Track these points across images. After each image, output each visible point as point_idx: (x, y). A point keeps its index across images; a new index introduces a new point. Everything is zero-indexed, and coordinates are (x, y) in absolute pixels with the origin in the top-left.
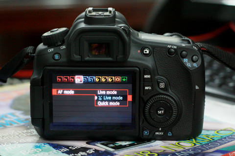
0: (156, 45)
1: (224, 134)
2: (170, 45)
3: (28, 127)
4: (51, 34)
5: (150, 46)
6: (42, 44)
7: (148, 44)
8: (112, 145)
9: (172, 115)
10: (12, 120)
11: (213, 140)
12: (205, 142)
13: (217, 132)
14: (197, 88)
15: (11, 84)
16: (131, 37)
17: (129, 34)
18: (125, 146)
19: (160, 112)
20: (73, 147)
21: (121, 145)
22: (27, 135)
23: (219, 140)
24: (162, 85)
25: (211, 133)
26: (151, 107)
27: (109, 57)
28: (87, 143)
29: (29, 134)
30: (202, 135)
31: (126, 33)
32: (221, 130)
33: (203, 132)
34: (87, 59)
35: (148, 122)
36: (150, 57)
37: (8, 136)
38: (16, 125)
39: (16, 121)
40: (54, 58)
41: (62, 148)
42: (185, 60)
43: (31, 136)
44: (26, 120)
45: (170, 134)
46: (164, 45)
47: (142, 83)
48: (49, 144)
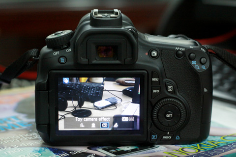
0: (164, 47)
1: (230, 140)
2: (178, 47)
3: (31, 131)
4: (56, 36)
5: (158, 48)
6: (46, 46)
7: (156, 46)
8: (113, 151)
9: (180, 119)
10: (15, 123)
11: (218, 146)
12: (210, 148)
13: (223, 138)
14: (205, 90)
15: (20, 86)
16: (139, 39)
17: (136, 36)
18: (127, 152)
19: (168, 116)
20: (73, 152)
21: (123, 151)
22: (29, 139)
23: (224, 146)
24: (170, 88)
25: (217, 139)
26: (159, 110)
27: (117, 60)
28: (88, 148)
29: (30, 138)
30: (208, 140)
31: (134, 35)
32: (228, 136)
33: (209, 138)
34: (94, 62)
35: (156, 126)
36: (158, 59)
37: (8, 139)
38: (18, 128)
39: (19, 125)
40: (59, 61)
41: (62, 153)
42: (194, 62)
43: (32, 140)
44: (29, 123)
45: (178, 138)
46: (172, 48)
47: (150, 86)
48: (49, 148)
